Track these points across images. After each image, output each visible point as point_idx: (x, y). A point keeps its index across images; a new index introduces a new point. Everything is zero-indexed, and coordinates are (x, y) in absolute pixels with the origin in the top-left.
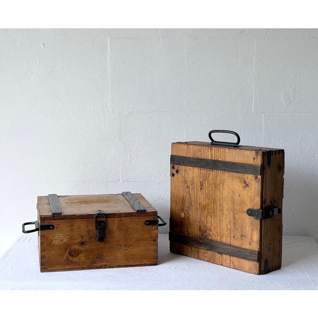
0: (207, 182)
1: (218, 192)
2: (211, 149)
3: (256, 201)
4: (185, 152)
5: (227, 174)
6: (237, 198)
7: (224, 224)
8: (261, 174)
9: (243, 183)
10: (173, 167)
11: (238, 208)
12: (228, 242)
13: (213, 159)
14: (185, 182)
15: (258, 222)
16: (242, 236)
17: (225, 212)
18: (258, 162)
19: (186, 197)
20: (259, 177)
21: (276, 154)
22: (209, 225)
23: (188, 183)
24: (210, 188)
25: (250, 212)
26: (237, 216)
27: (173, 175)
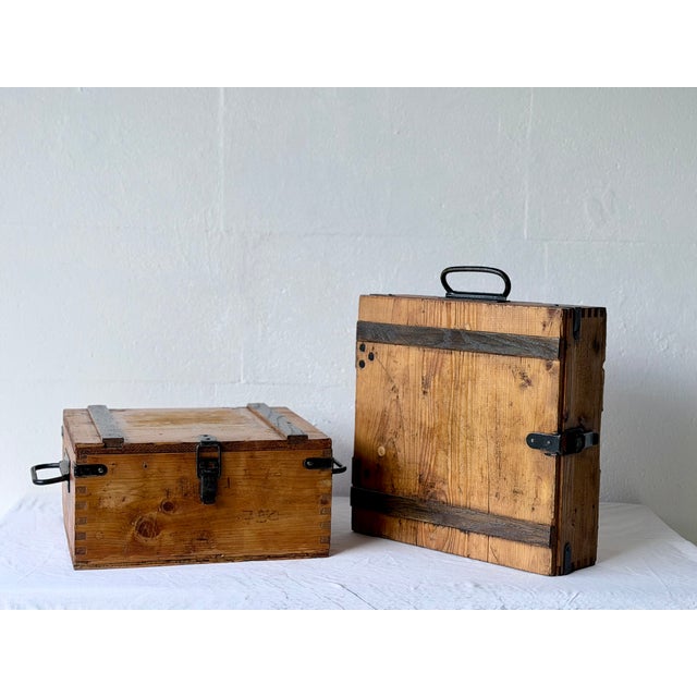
0: (437, 376)
1: (463, 397)
2: (448, 305)
3: (547, 415)
4: (390, 314)
5: (482, 358)
6: (504, 410)
7: (476, 467)
8: (559, 358)
9: (519, 377)
10: (362, 348)
11: (507, 431)
12: (484, 506)
13: (452, 327)
14: (389, 379)
15: (552, 460)
16: (515, 492)
17: (478, 442)
18: (554, 331)
19: (391, 409)
20: (556, 363)
21: (589, 316)
22: (440, 471)
23: (395, 381)
24: (445, 391)
25: (535, 441)
26: (504, 450)
27: (362, 364)
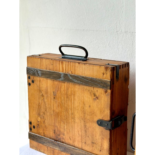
0: (59, 92)
1: (70, 101)
2: (62, 63)
3: (106, 113)
4: (39, 65)
5: (77, 86)
6: (87, 108)
7: (76, 130)
8: (110, 89)
9: (93, 95)
10: (29, 78)
11: (88, 117)
12: (80, 146)
13: (64, 73)
14: (40, 91)
15: (108, 132)
16: (93, 143)
17: (77, 120)
18: (107, 77)
19: (41, 103)
20: (109, 91)
21: (123, 68)
22: (62, 130)
23: (43, 92)
24: (63, 98)
25: (100, 123)
26: (88, 125)
27: (29, 84)
